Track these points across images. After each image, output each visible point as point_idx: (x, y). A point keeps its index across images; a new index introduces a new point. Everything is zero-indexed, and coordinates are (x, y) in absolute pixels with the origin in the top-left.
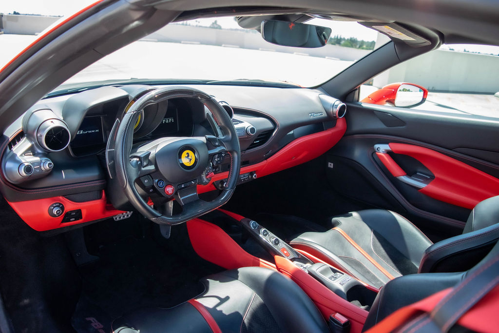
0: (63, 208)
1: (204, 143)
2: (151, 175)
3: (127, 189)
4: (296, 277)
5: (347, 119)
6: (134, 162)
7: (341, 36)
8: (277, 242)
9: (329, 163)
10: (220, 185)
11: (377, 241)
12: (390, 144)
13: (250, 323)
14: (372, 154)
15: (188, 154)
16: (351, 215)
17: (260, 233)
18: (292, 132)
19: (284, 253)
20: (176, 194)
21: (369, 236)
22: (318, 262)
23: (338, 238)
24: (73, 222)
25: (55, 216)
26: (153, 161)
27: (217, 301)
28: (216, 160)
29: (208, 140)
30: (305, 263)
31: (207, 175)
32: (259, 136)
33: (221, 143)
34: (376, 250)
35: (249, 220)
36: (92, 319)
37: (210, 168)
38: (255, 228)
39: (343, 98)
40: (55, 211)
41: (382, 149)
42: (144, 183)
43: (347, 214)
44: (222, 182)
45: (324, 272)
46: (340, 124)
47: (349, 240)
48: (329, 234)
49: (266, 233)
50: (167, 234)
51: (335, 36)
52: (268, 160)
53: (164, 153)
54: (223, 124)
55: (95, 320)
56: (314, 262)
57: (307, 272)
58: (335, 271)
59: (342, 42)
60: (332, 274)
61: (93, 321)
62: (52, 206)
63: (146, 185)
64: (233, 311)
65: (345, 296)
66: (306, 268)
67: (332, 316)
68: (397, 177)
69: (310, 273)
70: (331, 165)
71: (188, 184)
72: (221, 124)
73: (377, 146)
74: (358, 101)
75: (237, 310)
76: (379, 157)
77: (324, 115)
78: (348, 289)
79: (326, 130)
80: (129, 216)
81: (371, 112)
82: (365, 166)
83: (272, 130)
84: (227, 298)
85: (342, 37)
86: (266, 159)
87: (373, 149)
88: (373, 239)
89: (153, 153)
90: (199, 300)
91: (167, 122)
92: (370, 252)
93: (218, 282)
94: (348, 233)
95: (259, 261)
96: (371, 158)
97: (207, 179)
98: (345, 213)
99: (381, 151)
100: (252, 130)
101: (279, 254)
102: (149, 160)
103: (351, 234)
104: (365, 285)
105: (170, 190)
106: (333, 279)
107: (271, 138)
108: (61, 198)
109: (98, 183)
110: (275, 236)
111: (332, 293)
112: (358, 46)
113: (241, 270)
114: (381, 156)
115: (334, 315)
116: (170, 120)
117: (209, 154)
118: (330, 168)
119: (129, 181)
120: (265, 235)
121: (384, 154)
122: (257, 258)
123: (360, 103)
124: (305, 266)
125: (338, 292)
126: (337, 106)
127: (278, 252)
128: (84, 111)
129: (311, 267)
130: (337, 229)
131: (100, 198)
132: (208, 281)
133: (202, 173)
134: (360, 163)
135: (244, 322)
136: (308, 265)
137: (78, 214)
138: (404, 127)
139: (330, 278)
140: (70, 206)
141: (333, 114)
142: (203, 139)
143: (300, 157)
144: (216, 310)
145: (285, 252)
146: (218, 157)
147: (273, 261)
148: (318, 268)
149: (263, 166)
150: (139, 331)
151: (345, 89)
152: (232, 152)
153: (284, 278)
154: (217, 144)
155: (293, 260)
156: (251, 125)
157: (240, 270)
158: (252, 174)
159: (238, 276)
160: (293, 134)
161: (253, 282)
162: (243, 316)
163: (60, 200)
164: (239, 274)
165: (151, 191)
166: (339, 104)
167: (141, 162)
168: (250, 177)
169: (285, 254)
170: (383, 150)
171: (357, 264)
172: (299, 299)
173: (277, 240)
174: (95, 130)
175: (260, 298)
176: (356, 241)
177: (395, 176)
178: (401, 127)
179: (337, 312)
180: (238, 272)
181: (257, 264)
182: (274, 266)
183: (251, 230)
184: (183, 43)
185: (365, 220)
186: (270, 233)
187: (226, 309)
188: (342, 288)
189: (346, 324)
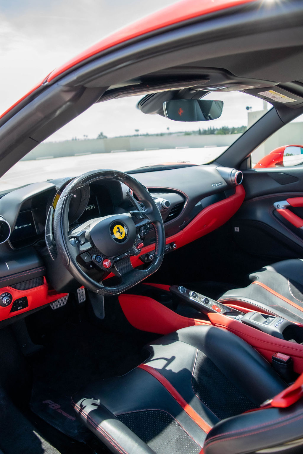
0: (11, 297)
1: (129, 217)
2: (89, 252)
3: (71, 267)
4: (232, 328)
5: (245, 186)
6: (73, 241)
7: (213, 127)
8: (207, 301)
9: (235, 228)
10: (146, 259)
11: (294, 287)
12: (288, 200)
13: (199, 377)
14: (273, 212)
15: (118, 228)
16: (265, 269)
17: (190, 296)
18: (199, 203)
19: (215, 309)
20: (113, 267)
21: (287, 285)
22: (248, 312)
23: (259, 291)
24: (21, 310)
25: (4, 305)
26: (89, 239)
27: (165, 362)
28: (143, 231)
29: (133, 214)
30: (237, 315)
31: (137, 246)
32: (173, 209)
33: (145, 216)
34: (295, 296)
35: (177, 286)
36: (48, 401)
37: (139, 239)
38: (184, 292)
39: (238, 167)
40: (4, 301)
41: (281, 205)
42: (84, 260)
43: (261, 269)
44: (148, 256)
45: (256, 319)
46: (239, 191)
47: (269, 290)
48: (250, 287)
49: (195, 295)
50: (102, 314)
51: (208, 128)
52: (184, 230)
53: (97, 231)
54: (143, 199)
55: (51, 402)
56: (245, 313)
57: (242, 322)
58: (266, 317)
59: (216, 132)
60: (265, 320)
61: (50, 404)
62: (1, 296)
63: (86, 261)
64: (181, 369)
65: (282, 337)
66: (239, 318)
67: (274, 356)
68: (300, 228)
69: (244, 322)
70: (237, 229)
71: (122, 256)
72: (141, 199)
73: (276, 204)
74: (251, 168)
75: (185, 367)
76: (280, 213)
77: (225, 184)
78: (283, 330)
79: (228, 197)
80: (65, 303)
81: (265, 174)
82: (268, 224)
83: (183, 203)
84: (173, 358)
85: (215, 128)
86: (182, 229)
87: (274, 207)
88: (290, 286)
89: (88, 232)
90: (148, 364)
91: (90, 209)
92: (291, 298)
93: (161, 345)
94: (267, 285)
95: (194, 321)
96: (272, 215)
97: (138, 249)
98: (260, 268)
99: (280, 207)
100: (167, 203)
101: (212, 311)
102: (85, 238)
103: (270, 285)
104: (297, 324)
105: (107, 263)
106: (266, 324)
107: (183, 209)
108: (8, 288)
109: (39, 270)
110: (204, 296)
111: (269, 336)
112: (230, 133)
113: (180, 332)
114: (282, 212)
115: (276, 356)
116: (92, 207)
117: (136, 227)
118: (237, 232)
119: (71, 259)
120: (195, 297)
121: (284, 209)
122: (192, 319)
123: (253, 169)
124: (237, 317)
125: (274, 334)
126: (234, 174)
127: (210, 309)
128: (19, 204)
129: (242, 317)
130: (256, 282)
131: (42, 283)
132: (152, 347)
133: (132, 245)
134: (264, 222)
135: (193, 377)
136: (240, 316)
137: (24, 301)
138: (297, 182)
139: (264, 323)
140: (17, 294)
141: (232, 182)
142: (128, 215)
143: (209, 225)
144: (166, 370)
145: (217, 309)
146: (144, 229)
147: (207, 319)
148: (250, 317)
149: (181, 235)
150: (99, 400)
151: (238, 159)
152: (155, 222)
153: (222, 331)
154: (141, 217)
155: (225, 314)
156: (165, 199)
157: (178, 331)
158: (171, 245)
159: (178, 338)
160: (201, 205)
161: (194, 340)
162: (191, 372)
163: (7, 290)
164: (179, 336)
165: (91, 266)
166: (236, 172)
167: (79, 241)
168: (170, 247)
169: (217, 310)
170: (283, 206)
171: (282, 310)
172: (240, 347)
173: (206, 299)
174: (28, 223)
175: (203, 354)
176: (276, 290)
177: (298, 227)
178: (296, 183)
179: (277, 352)
180: (177, 334)
181: (193, 324)
182: (209, 322)
183: (181, 294)
184: (77, 156)
185: (279, 271)
186: (198, 294)
187: (175, 367)
188: (278, 330)
189: (289, 361)
